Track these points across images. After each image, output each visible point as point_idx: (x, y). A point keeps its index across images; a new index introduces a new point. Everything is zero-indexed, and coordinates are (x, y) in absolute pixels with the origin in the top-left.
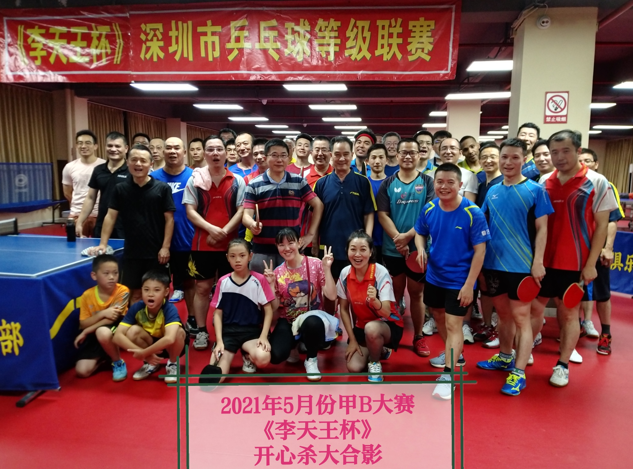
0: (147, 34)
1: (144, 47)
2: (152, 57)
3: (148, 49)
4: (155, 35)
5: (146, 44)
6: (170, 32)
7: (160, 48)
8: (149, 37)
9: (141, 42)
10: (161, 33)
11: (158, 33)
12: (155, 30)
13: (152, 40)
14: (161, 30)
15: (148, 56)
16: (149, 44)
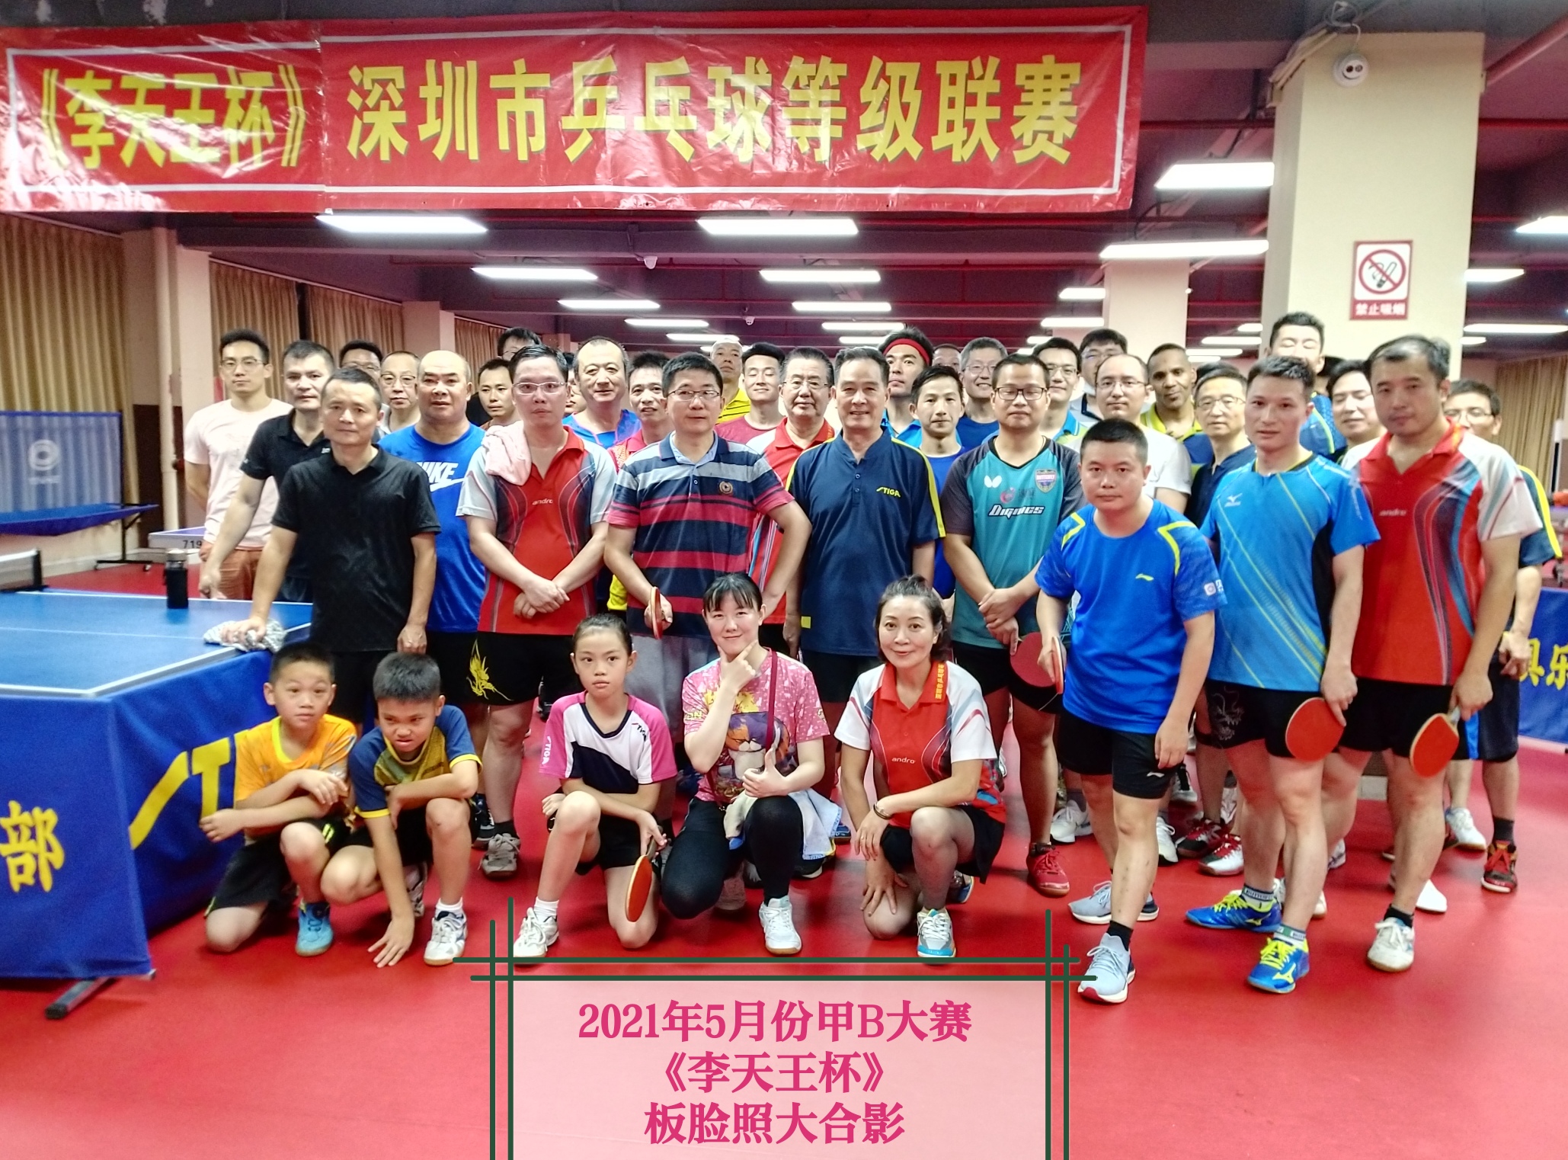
0: (364, 94)
1: (357, 125)
2: (377, 150)
3: (367, 130)
4: (385, 96)
5: (361, 118)
6: (422, 88)
7: (399, 128)
8: (371, 102)
9: (349, 113)
10: (400, 90)
11: (391, 90)
12: (383, 83)
13: (377, 108)
14: (401, 84)
15: (367, 148)
16: (368, 117)
